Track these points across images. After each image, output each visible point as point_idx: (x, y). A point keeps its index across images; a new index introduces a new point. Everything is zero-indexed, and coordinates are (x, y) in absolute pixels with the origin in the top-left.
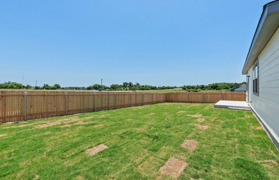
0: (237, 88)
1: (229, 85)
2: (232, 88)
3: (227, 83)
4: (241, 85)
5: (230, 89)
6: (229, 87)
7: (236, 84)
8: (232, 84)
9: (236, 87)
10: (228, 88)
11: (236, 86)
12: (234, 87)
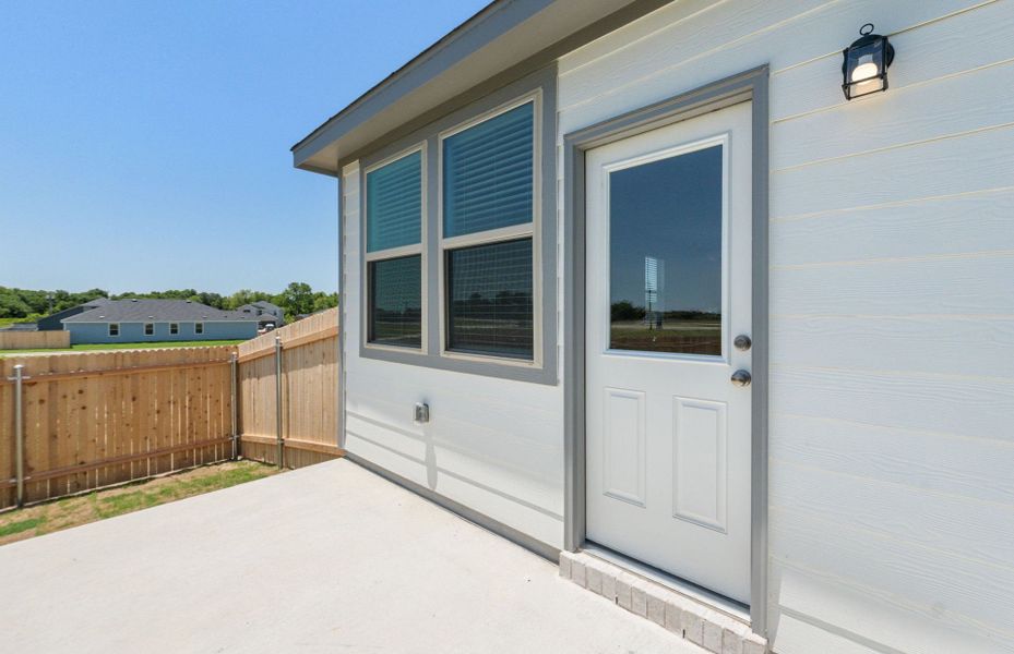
0: (66, 312)
1: (23, 299)
2: (41, 312)
3: (16, 290)
4: (85, 301)
5: (33, 316)
6: (23, 307)
7: (62, 296)
8: (42, 294)
9: (63, 308)
10: (22, 315)
11: (62, 303)
12: (52, 309)
